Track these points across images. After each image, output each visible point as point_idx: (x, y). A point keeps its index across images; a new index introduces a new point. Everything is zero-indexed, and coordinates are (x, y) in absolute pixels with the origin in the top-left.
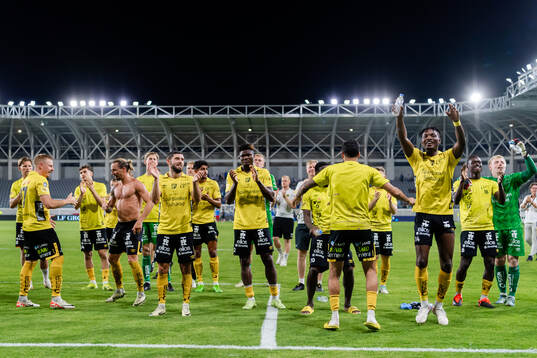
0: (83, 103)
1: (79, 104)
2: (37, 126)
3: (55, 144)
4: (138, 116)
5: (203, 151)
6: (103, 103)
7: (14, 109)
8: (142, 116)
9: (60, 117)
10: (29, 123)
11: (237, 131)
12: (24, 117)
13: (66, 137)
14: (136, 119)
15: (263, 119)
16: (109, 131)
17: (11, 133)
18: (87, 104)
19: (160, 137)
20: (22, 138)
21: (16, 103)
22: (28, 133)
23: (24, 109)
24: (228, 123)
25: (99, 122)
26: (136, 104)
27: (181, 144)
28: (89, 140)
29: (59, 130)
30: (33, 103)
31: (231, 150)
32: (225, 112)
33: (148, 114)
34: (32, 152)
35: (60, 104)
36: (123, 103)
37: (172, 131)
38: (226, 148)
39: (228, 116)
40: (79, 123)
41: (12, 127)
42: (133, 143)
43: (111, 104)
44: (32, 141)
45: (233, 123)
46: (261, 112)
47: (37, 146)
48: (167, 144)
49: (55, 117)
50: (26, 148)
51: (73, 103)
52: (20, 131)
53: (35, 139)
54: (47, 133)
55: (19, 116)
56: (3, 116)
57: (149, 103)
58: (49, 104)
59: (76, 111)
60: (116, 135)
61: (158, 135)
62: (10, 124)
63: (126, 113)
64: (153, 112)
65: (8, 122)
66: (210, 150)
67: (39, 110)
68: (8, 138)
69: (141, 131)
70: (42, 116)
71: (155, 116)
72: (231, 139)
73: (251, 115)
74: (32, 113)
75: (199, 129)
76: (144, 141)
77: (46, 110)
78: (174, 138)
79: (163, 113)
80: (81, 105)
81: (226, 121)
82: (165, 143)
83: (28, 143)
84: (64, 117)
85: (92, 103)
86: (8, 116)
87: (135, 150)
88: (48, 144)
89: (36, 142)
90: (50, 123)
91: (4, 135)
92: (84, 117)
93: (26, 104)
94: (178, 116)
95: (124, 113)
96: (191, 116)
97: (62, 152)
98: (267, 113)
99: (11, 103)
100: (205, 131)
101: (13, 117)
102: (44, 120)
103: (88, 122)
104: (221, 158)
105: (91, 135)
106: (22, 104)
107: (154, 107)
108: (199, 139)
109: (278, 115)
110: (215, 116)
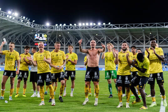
0: (84, 24)
1: (82, 25)
2: (67, 33)
3: (73, 40)
4: (105, 29)
5: (131, 42)
6: (91, 24)
7: (58, 27)
8: (107, 29)
9: (75, 30)
10: (63, 32)
11: (145, 34)
12: (62, 30)
13: (77, 37)
14: (104, 30)
15: (156, 28)
16: (94, 35)
17: (57, 36)
18: (85, 24)
19: (114, 37)
20: (61, 38)
21: (59, 25)
22: (63, 36)
23: (62, 27)
24: (142, 31)
25: (90, 31)
26: (104, 24)
27: (122, 39)
28: (86, 38)
29: (75, 35)
30: (65, 25)
31: (143, 42)
32: (140, 26)
33: (109, 28)
34: (65, 43)
35: (75, 25)
36: (99, 24)
37: (119, 34)
38: (140, 41)
39: (141, 28)
40: (82, 32)
41: (57, 34)
42: (103, 39)
43: (94, 24)
44: (64, 39)
45: (144, 30)
46: (155, 26)
47: (66, 41)
48: (117, 40)
49: (73, 30)
50: (62, 42)
51: (80, 24)
52: (60, 36)
53: (65, 38)
54: (70, 36)
55: (59, 30)
56: (54, 30)
57: (109, 23)
58: (71, 25)
59: (81, 27)
60: (96, 36)
61: (113, 36)
62: (56, 33)
63: (101, 28)
64: (111, 27)
65: (56, 32)
66: (134, 42)
67: (67, 27)
68: (55, 38)
69: (106, 35)
70: (68, 29)
71: (112, 29)
72: (143, 37)
73: (151, 27)
74: (65, 28)
75: (129, 33)
76: (107, 39)
77: (69, 27)
78: (119, 37)
79: (115, 27)
80: (83, 25)
81: (141, 30)
82: (116, 39)
83: (63, 40)
84: (76, 30)
85: (87, 24)
86: (56, 30)
87: (104, 42)
88: (71, 40)
89: (66, 40)
90: (71, 32)
91: (54, 37)
92: (84, 29)
93: (62, 25)
94: (121, 28)
95: (100, 27)
96: (126, 28)
97: (76, 43)
98: (157, 26)
99: (57, 25)
100: (132, 34)
101: (57, 30)
102: (69, 31)
103: (85, 31)
104: (139, 45)
105: (87, 37)
106: (61, 25)
107: (112, 25)
108: (129, 37)
109: (162, 27)
110: (136, 28)
